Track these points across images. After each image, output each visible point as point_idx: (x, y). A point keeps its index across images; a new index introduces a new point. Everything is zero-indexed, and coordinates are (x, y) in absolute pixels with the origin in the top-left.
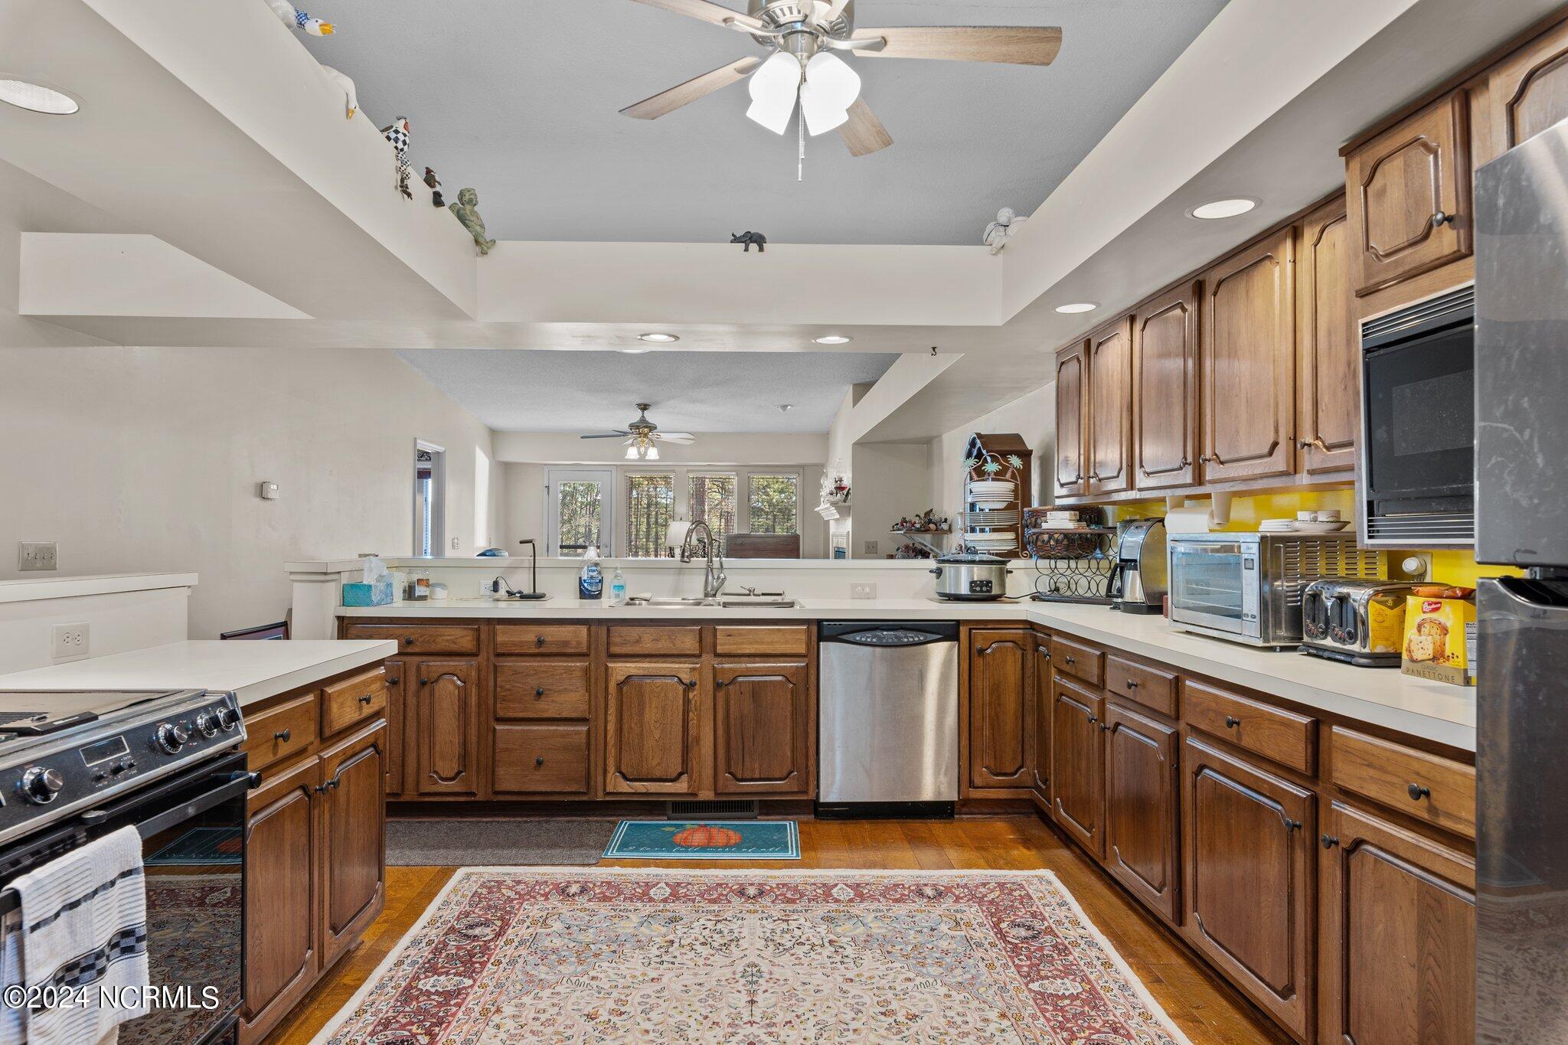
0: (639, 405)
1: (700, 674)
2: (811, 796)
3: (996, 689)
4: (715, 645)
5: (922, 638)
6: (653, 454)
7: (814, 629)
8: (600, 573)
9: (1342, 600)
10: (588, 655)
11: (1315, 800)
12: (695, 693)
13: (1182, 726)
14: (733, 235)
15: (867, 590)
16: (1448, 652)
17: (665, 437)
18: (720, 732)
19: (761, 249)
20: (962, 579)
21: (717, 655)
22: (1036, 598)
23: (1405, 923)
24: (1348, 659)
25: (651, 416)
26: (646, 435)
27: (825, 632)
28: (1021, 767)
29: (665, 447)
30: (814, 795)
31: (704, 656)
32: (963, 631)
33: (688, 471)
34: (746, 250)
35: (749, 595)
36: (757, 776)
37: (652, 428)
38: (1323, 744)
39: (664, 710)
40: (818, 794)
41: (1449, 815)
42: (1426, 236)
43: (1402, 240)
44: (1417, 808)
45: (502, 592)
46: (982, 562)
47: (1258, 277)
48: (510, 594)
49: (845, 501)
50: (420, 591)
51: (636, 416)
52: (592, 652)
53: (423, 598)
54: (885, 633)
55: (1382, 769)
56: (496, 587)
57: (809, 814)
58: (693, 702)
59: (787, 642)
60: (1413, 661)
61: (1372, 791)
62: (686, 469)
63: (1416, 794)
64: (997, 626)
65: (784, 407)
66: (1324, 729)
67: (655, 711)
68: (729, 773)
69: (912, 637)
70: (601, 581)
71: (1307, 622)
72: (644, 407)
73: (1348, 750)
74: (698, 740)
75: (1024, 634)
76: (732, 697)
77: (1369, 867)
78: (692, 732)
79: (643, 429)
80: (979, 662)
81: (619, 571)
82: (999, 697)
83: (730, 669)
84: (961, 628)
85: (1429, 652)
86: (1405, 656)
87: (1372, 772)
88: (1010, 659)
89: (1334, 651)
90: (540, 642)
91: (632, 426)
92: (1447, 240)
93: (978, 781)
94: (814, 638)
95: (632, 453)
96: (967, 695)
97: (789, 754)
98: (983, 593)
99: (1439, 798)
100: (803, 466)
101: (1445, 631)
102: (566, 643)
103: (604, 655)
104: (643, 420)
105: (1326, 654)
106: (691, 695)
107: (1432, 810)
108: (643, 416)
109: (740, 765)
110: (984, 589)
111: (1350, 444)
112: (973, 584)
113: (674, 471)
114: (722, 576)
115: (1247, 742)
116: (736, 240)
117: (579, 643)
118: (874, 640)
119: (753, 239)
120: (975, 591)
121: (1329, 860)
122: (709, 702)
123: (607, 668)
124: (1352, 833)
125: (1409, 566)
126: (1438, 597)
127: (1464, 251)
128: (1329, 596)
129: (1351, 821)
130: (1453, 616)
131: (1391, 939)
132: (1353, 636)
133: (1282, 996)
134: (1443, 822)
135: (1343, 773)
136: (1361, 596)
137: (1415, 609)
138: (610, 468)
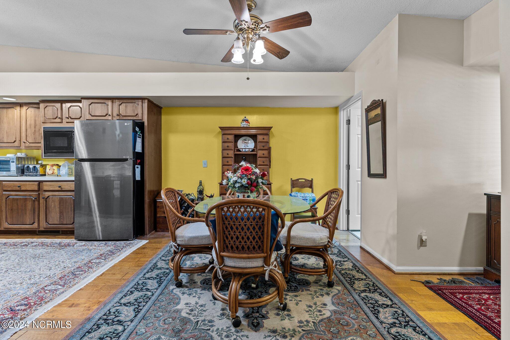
9: (35, 167)
11: (39, 194)
16: (55, 172)
23: (57, 204)
24: (36, 176)
38: (41, 185)
41: (64, 188)
42: (56, 119)
43: (51, 118)
44: (60, 189)
47: (10, 110)
55: (53, 186)
60: (48, 174)
61: (51, 189)
63: (59, 187)
66: (41, 184)
71: (26, 171)
73: (46, 185)
77: (51, 199)
85: (51, 173)
86: (47, 174)
87: (51, 187)
89: (32, 175)
92: (58, 120)
99: (63, 187)
101: (54, 170)
105: (31, 175)
107: (62, 188)
111: (40, 143)
115: (22, 189)
121: (42, 201)
124: (47, 196)
125: (40, 162)
126: (53, 165)
127: (62, 122)
128: (31, 167)
129: (47, 194)
130: (55, 168)
131: (55, 206)
132: (37, 172)
133: (32, 224)
134: (63, 189)
135: (45, 188)
136: (38, 166)
137: (48, 168)
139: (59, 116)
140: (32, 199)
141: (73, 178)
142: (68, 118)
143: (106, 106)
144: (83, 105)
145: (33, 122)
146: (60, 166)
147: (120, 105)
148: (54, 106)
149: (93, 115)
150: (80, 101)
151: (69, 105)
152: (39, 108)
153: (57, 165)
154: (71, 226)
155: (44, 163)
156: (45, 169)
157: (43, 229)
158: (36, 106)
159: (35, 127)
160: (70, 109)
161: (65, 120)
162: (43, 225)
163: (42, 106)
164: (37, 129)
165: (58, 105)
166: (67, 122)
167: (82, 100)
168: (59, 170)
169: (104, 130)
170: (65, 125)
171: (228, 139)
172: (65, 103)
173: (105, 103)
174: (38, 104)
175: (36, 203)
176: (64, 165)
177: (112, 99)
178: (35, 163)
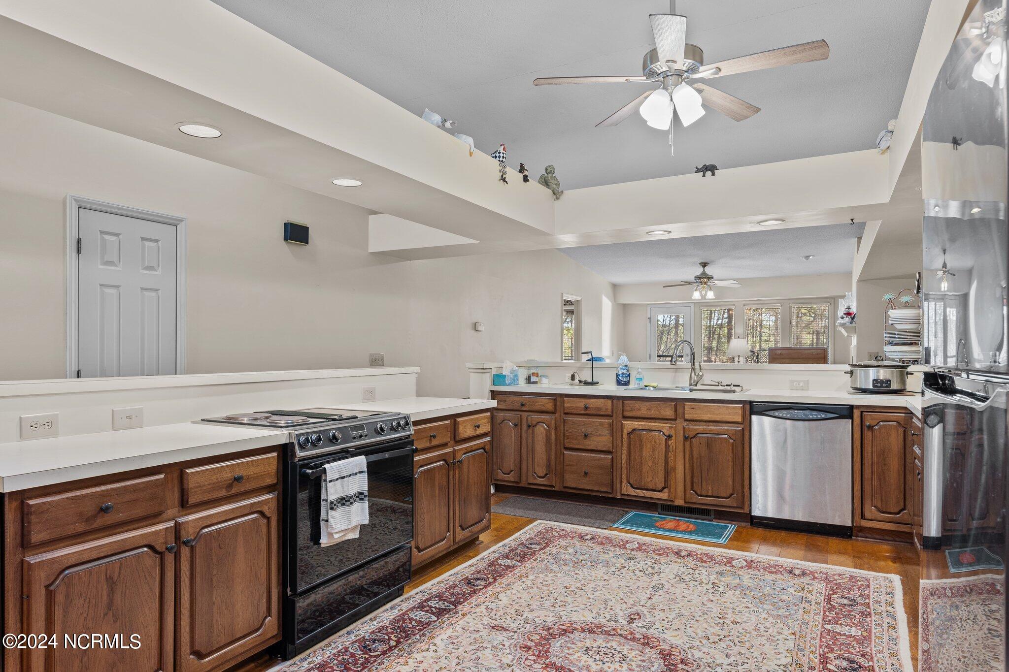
0: (701, 263)
1: (676, 431)
2: (746, 511)
3: (883, 454)
4: (684, 414)
5: (823, 416)
6: (710, 295)
7: (748, 407)
8: (628, 371)
10: (612, 416)
12: (672, 441)
14: (696, 168)
15: (801, 384)
17: (719, 284)
18: (688, 465)
19: (713, 174)
20: (869, 378)
21: (686, 420)
25: (709, 270)
26: (706, 283)
27: (755, 410)
28: (904, 509)
29: (720, 292)
30: (748, 510)
31: (678, 420)
32: (856, 413)
33: (745, 305)
34: (704, 176)
35: (718, 385)
36: (710, 494)
37: (710, 278)
39: (654, 450)
40: (750, 511)
45: (577, 381)
46: (889, 367)
48: (580, 381)
49: (851, 323)
50: (533, 379)
51: (699, 270)
52: (615, 415)
53: (535, 383)
54: (796, 411)
56: (573, 377)
57: (747, 522)
58: (671, 446)
59: (729, 414)
62: (743, 303)
64: (883, 411)
65: (807, 257)
67: (648, 450)
68: (693, 491)
69: (816, 415)
70: (629, 375)
72: (704, 265)
74: (674, 469)
75: (905, 417)
76: (695, 445)
78: (671, 464)
79: (704, 279)
80: (868, 434)
81: (640, 370)
82: (884, 459)
83: (694, 429)
84: (854, 411)
88: (893, 434)
90: (586, 408)
91: (696, 278)
93: (868, 515)
94: (748, 413)
95: (696, 295)
96: (859, 456)
97: (731, 483)
98: (882, 387)
100: (833, 298)
102: (599, 409)
103: (620, 417)
104: (704, 273)
106: (670, 443)
108: (704, 271)
109: (700, 487)
110: (884, 385)
112: (875, 381)
113: (734, 305)
114: (701, 373)
116: (698, 170)
117: (607, 409)
118: (788, 416)
119: (708, 169)
120: (877, 386)
122: (681, 447)
123: (622, 424)
138: (689, 305)
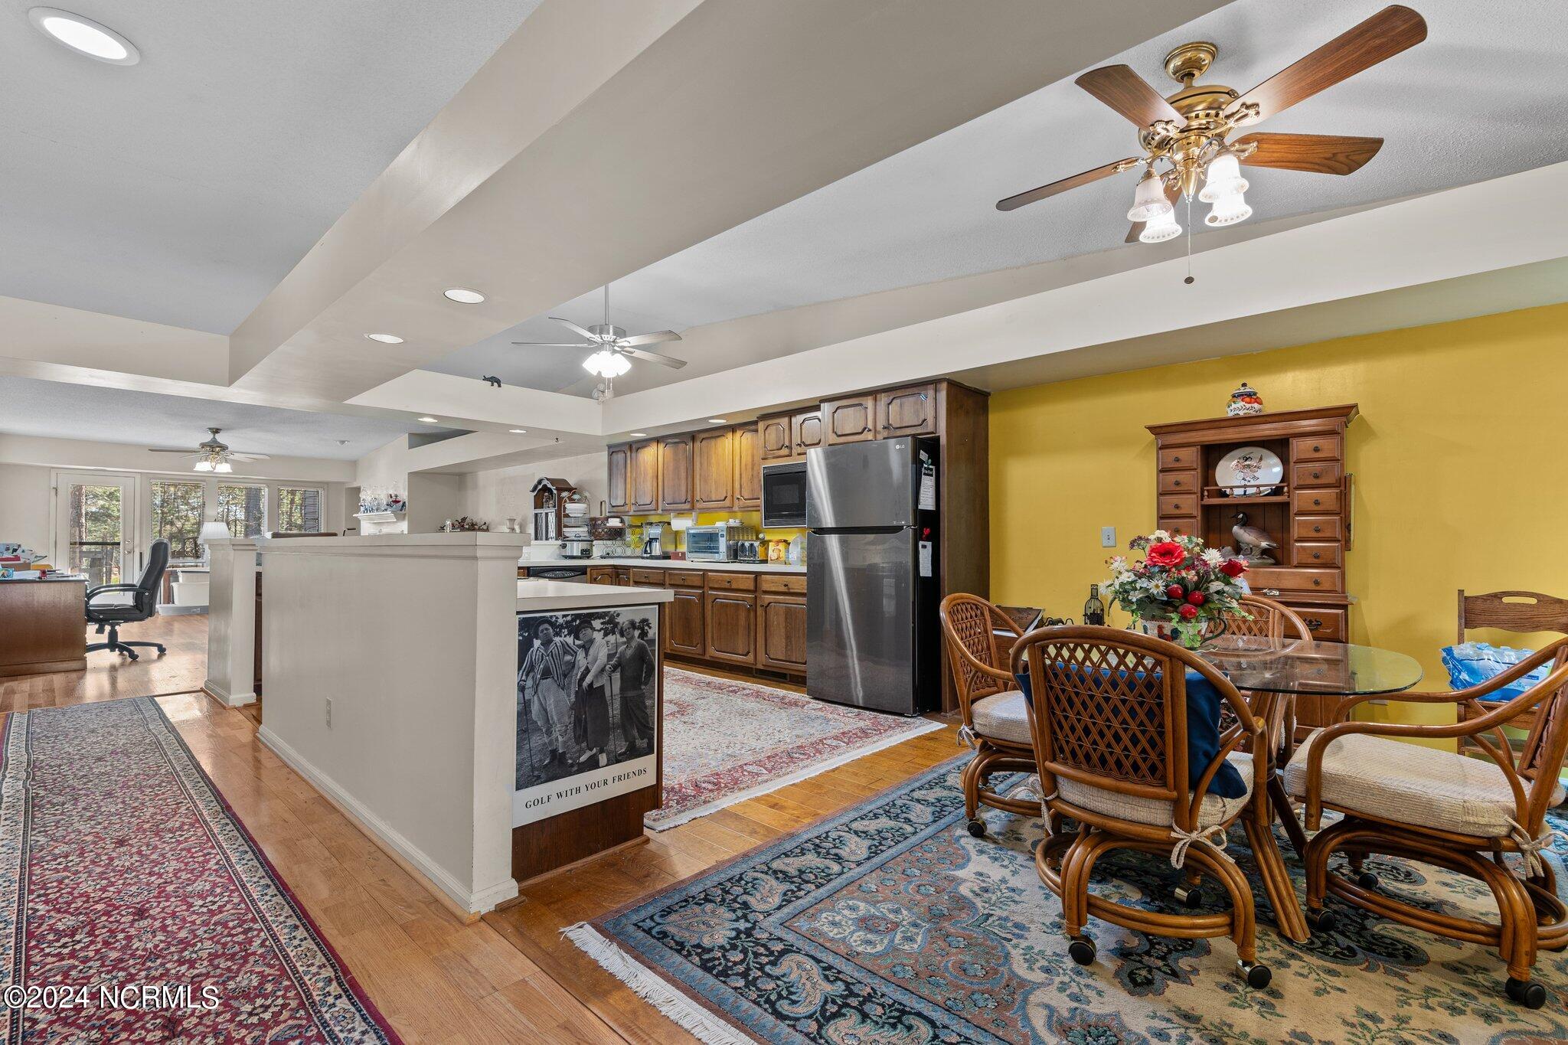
0: (210, 429)
5: (572, 574)
6: (224, 468)
9: (752, 545)
11: (756, 597)
13: (706, 588)
16: (781, 556)
17: (237, 457)
19: (499, 386)
20: (576, 549)
22: (602, 557)
23: (782, 619)
24: (754, 562)
25: (221, 438)
26: (217, 453)
29: (234, 463)
32: (589, 570)
33: (219, 482)
34: (492, 385)
37: (224, 448)
38: (758, 581)
41: (792, 589)
42: (782, 449)
43: (775, 448)
44: (785, 589)
46: (582, 541)
47: (720, 441)
49: (401, 510)
51: (208, 437)
54: (556, 572)
55: (777, 583)
60: (771, 560)
61: (773, 589)
63: (786, 585)
65: (343, 442)
66: (759, 578)
69: (568, 573)
71: (739, 553)
72: (216, 431)
73: (767, 581)
77: (772, 608)
79: (214, 448)
85: (776, 556)
86: (769, 559)
87: (772, 584)
89: (748, 560)
91: (203, 445)
92: (785, 451)
95: (203, 466)
98: (586, 554)
99: (790, 586)
100: (327, 483)
101: (780, 550)
104: (214, 440)
105: (746, 561)
107: (789, 589)
108: (214, 438)
111: (759, 498)
112: (579, 552)
113: (204, 481)
115: (734, 586)
116: (485, 379)
118: (552, 575)
119: (494, 381)
120: (583, 554)
121: (760, 611)
124: (767, 602)
125: (761, 536)
126: (779, 542)
127: (790, 455)
128: (747, 544)
129: (769, 598)
130: (782, 546)
131: (779, 624)
132: (755, 555)
133: (746, 655)
134: (792, 591)
135: (765, 587)
136: (756, 544)
137: (771, 546)
138: (134, 475)
139: (787, 443)
140: (745, 606)
141: (804, 569)
142: (800, 445)
143: (863, 411)
144: (823, 415)
145: (750, 458)
146: (789, 544)
147: (889, 404)
148: (779, 424)
149: (839, 433)
150: (817, 408)
151: (800, 418)
152: (757, 431)
153: (785, 541)
154: (801, 667)
155: (767, 538)
156: (767, 549)
157: (762, 668)
158: (753, 427)
159: (753, 469)
160: (804, 426)
161: (794, 452)
162: (762, 661)
163: (761, 426)
164: (755, 473)
165: (785, 421)
166: (799, 454)
167: (822, 405)
168: (787, 551)
169: (865, 462)
170: (795, 460)
171: (1177, 460)
172: (795, 416)
173: (861, 405)
174: (755, 423)
175: (752, 614)
176: (796, 543)
177: (873, 393)
178: (754, 538)
